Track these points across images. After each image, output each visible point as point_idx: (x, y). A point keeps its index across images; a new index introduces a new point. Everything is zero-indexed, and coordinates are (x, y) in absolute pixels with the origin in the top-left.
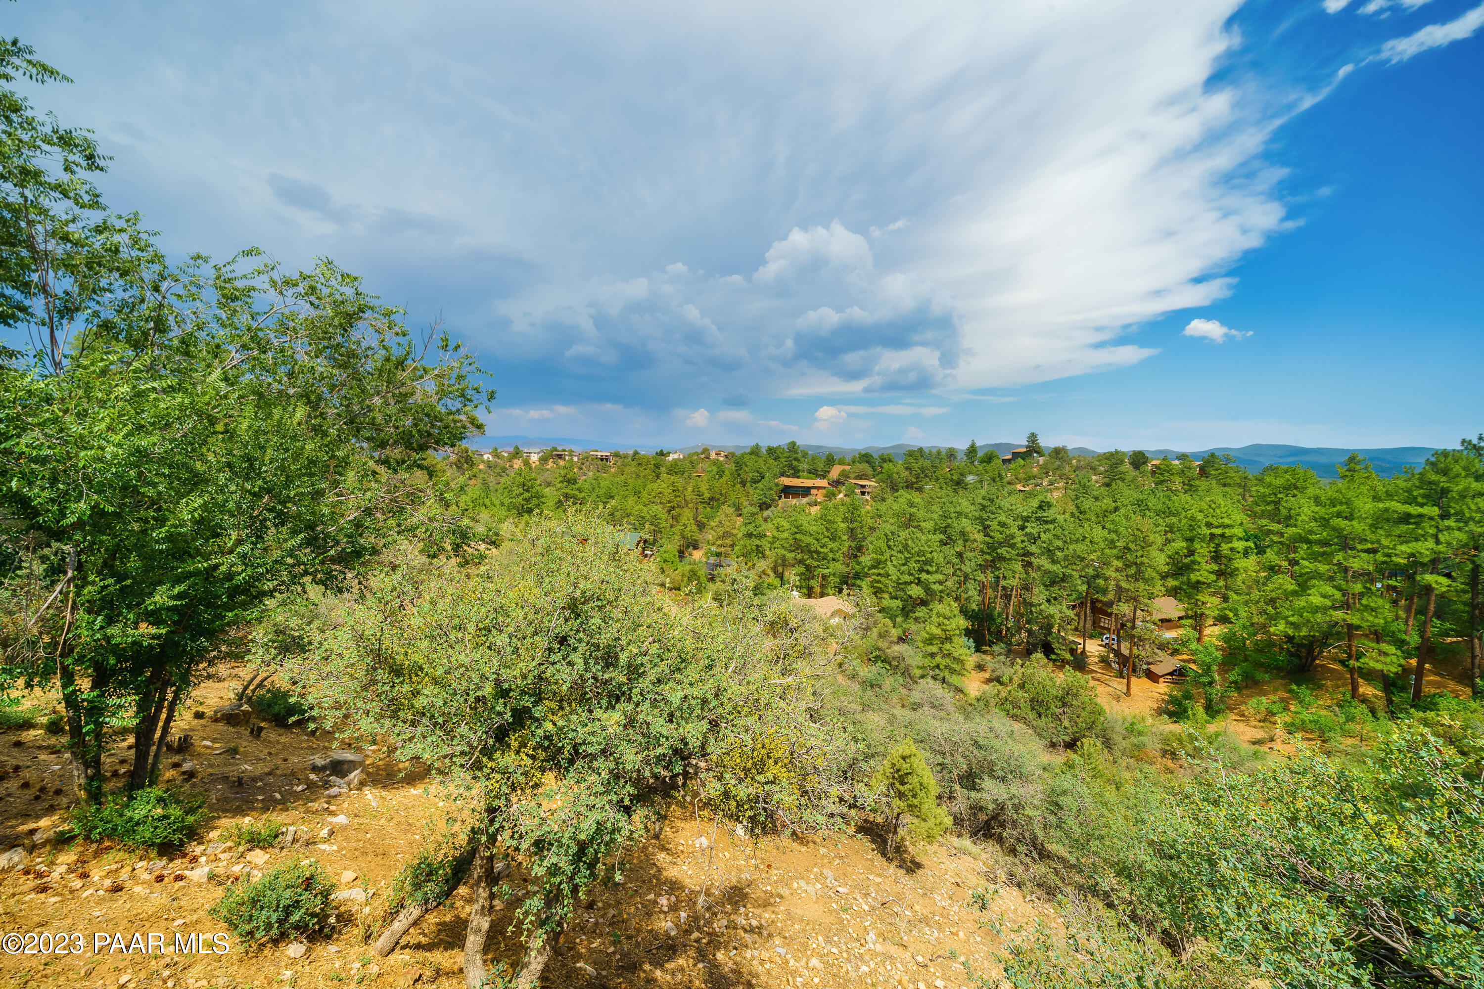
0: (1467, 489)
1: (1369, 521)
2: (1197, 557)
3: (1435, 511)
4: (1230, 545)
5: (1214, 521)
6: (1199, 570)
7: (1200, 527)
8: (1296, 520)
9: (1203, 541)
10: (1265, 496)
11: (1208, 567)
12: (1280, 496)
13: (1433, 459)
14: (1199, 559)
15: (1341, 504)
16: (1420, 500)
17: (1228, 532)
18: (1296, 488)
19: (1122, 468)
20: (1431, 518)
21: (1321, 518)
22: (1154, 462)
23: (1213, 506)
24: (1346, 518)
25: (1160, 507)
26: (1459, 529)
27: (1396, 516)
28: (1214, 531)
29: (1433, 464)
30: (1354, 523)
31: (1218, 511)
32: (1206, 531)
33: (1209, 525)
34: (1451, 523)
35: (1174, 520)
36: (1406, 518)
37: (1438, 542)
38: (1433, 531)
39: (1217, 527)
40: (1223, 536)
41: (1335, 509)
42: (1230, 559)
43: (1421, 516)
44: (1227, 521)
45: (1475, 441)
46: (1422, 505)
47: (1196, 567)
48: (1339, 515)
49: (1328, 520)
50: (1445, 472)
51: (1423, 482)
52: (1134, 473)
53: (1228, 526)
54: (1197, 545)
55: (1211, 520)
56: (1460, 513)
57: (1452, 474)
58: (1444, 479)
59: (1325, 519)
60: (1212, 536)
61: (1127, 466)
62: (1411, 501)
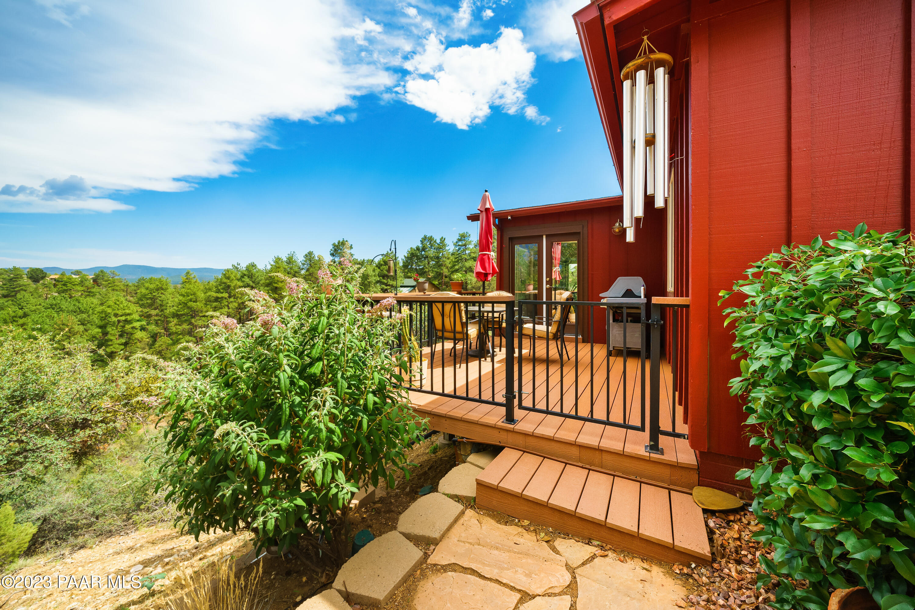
0: (236, 285)
1: (204, 302)
2: (109, 337)
3: (226, 295)
4: (131, 326)
5: (120, 312)
6: (112, 345)
7: (110, 317)
8: (167, 306)
9: (113, 326)
10: (145, 295)
11: (118, 342)
12: (154, 294)
13: (224, 273)
14: (112, 338)
15: (191, 295)
16: (222, 291)
17: (129, 318)
18: (163, 289)
19: (21, 282)
20: (226, 298)
21: (183, 303)
22: (53, 277)
23: (118, 303)
24: (194, 302)
25: (71, 308)
26: (235, 302)
27: (213, 298)
28: (119, 318)
29: (225, 275)
30: (198, 303)
31: (122, 306)
32: (114, 319)
33: (116, 315)
34: (232, 299)
35: (84, 316)
36: (217, 299)
37: (229, 309)
38: (226, 304)
39: (121, 316)
40: (126, 321)
41: (189, 298)
42: (132, 334)
43: (222, 297)
44: (127, 311)
45: (236, 265)
46: (222, 293)
47: (110, 343)
48: (191, 300)
49: (186, 304)
50: (228, 278)
51: (221, 283)
52: (33, 286)
53: (129, 314)
54: (109, 329)
55: (117, 312)
56: (235, 295)
57: (231, 279)
58: (228, 281)
59: (184, 303)
60: (119, 321)
61: (25, 280)
62: (218, 291)
